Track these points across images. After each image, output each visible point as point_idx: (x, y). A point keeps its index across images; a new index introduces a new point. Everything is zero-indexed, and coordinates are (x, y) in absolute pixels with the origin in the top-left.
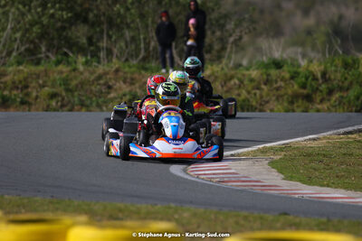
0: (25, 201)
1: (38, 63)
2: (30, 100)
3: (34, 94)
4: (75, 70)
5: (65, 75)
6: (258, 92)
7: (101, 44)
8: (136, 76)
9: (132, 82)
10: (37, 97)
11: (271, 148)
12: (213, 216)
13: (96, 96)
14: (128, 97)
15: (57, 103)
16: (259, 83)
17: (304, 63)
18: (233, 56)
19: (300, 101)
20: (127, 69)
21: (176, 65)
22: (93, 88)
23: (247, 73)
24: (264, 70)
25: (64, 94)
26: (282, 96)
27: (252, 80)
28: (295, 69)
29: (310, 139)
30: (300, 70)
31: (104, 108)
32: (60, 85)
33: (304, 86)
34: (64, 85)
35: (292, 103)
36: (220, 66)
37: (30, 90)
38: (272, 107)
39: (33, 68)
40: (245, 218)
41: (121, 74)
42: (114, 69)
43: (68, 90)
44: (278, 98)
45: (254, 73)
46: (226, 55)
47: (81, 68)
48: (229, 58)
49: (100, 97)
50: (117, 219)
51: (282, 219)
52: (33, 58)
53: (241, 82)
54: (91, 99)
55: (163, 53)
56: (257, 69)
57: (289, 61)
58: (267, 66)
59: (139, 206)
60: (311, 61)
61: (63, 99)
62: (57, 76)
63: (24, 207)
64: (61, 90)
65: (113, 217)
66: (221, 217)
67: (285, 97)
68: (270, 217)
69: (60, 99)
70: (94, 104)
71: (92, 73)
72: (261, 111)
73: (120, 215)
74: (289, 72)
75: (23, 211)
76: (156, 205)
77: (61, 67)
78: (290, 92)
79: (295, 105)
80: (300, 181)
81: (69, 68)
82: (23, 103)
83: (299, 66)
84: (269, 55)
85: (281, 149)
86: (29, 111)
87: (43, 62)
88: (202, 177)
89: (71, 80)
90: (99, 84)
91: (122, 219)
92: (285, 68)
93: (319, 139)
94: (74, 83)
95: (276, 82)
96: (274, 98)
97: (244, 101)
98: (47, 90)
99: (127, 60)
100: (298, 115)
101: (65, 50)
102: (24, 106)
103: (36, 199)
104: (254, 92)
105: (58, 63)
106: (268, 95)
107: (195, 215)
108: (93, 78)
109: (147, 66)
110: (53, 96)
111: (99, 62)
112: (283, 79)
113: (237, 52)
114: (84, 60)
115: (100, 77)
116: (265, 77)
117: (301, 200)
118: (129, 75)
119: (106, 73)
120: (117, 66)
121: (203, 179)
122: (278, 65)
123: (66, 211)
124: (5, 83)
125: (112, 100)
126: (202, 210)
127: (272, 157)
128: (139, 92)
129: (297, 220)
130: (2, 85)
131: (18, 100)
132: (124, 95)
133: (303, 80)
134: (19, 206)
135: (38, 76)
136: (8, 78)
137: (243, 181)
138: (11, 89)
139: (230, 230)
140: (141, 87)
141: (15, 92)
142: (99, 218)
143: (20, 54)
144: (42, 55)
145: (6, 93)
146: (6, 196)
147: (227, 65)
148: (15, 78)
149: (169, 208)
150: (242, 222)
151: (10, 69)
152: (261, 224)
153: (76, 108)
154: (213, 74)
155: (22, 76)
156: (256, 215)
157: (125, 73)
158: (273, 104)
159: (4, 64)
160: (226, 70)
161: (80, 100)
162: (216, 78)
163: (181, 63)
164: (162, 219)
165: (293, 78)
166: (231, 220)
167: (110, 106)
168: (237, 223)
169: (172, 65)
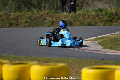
0: (17, 57)
1: (21, 12)
2: (19, 24)
3: (20, 22)
4: (33, 13)
5: (30, 15)
6: (94, 19)
7: (42, 5)
8: (54, 15)
9: (53, 17)
10: (21, 23)
11: (99, 38)
12: (79, 61)
13: (41, 22)
14: (51, 22)
15: (28, 24)
16: (95, 17)
17: (109, 10)
18: (86, 8)
19: (108, 22)
20: (51, 13)
21: (67, 11)
22: (40, 19)
23: (90, 13)
24: (96, 12)
25: (30, 21)
26: (102, 21)
27: (92, 16)
29: (111, 35)
30: (108, 12)
31: (43, 26)
32: (29, 19)
33: (109, 17)
34: (30, 18)
35: (106, 23)
36: (82, 11)
37: (19, 20)
38: (99, 24)
40: (90, 61)
41: (49, 14)
42: (46, 13)
45: (93, 13)
47: (36, 13)
48: (85, 8)
49: (42, 22)
51: (102, 61)
52: (20, 10)
53: (89, 16)
54: (39, 23)
56: (94, 12)
57: (105, 9)
58: (97, 11)
59: (55, 58)
60: (112, 9)
61: (30, 23)
62: (28, 16)
63: (17, 59)
64: (29, 20)
65: (46, 62)
66: (82, 61)
67: (103, 21)
68: (98, 61)
69: (29, 23)
70: (40, 25)
72: (95, 26)
73: (49, 61)
74: (105, 13)
75: (16, 60)
76: (60, 57)
77: (29, 13)
78: (105, 19)
79: (107, 24)
80: (108, 49)
81: (32, 13)
82: (17, 25)
83: (108, 10)
84: (98, 7)
85: (102, 38)
86: (19, 27)
87: (23, 11)
90: (42, 18)
91: (49, 63)
92: (103, 11)
93: (114, 34)
94: (33, 18)
95: (100, 16)
96: (100, 21)
97: (90, 22)
98: (24, 20)
99: (51, 10)
100: (108, 27)
101: (30, 7)
103: (20, 56)
104: (93, 19)
105: (28, 11)
106: (98, 20)
107: (73, 61)
108: (39, 16)
109: (58, 11)
110: (26, 22)
111: (41, 11)
112: (103, 15)
113: (87, 6)
114: (36, 10)
115: (42, 16)
116: (97, 14)
117: (109, 55)
118: (51, 15)
119: (44, 14)
120: (47, 12)
122: (101, 10)
123: (30, 60)
124: (11, 18)
125: (46, 23)
126: (76, 59)
127: (99, 41)
128: (55, 20)
129: (107, 61)
130: (10, 19)
131: (15, 24)
132: (50, 21)
133: (109, 15)
134: (15, 59)
135: (21, 16)
136: (11, 17)
137: (89, 49)
138: (13, 20)
139: (85, 65)
140: (56, 18)
141: (14, 21)
142: (41, 62)
143: (15, 8)
144: (23, 9)
145: (11, 21)
146: (11, 56)
147: (84, 11)
148: (14, 16)
149: (65, 58)
150: (89, 63)
151: (12, 14)
152: (95, 63)
153: (34, 26)
154: (79, 14)
155: (16, 16)
156: (93, 60)
157: (50, 14)
158: (100, 23)
159: (10, 12)
160: (84, 12)
161: (35, 23)
162: (80, 15)
163: (69, 11)
164: (62, 62)
165: (106, 14)
166: (85, 62)
167: (45, 25)
168: (87, 63)
169: (66, 11)
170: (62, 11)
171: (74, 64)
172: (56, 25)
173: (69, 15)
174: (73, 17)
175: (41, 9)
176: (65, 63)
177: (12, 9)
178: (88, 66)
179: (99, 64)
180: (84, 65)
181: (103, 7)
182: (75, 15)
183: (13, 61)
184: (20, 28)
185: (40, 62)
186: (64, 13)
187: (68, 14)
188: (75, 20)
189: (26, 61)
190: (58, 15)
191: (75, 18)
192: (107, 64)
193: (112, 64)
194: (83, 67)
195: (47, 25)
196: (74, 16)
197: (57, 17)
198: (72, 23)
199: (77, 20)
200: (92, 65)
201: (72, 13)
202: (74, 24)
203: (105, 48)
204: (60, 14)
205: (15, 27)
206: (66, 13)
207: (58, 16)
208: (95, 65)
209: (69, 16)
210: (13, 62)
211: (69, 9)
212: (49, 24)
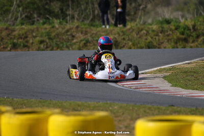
0: (26, 101)
1: (33, 24)
2: (29, 45)
3: (31, 41)
4: (53, 27)
5: (48, 30)
6: (157, 38)
7: (68, 13)
8: (88, 30)
9: (86, 33)
10: (32, 43)
11: (164, 69)
12: (131, 108)
13: (65, 41)
14: (84, 42)
15: (44, 45)
16: (158, 33)
17: (182, 21)
18: (143, 18)
19: (181, 43)
20: (83, 26)
22: (64, 37)
23: (150, 27)
24: (160, 25)
25: (47, 41)
26: (170, 39)
27: (153, 31)
28: (177, 24)
29: (186, 64)
30: (181, 24)
31: (71, 48)
32: (45, 36)
33: (183, 34)
34: (48, 35)
35: (176, 43)
36: (135, 23)
37: (28, 39)
38: (165, 46)
39: (30, 27)
40: (149, 108)
41: (79, 29)
42: (75, 26)
43: (50, 39)
44: (169, 40)
45: (155, 27)
46: (139, 17)
47: (57, 26)
48: (140, 18)
49: (68, 42)
50: (77, 110)
51: (170, 109)
52: (30, 21)
53: (148, 32)
54: (63, 43)
55: (103, 17)
56: (156, 24)
57: (174, 20)
58: (162, 23)
59: (90, 103)
60: (186, 19)
61: (47, 44)
62: (43, 31)
63: (25, 105)
64: (46, 38)
65: (74, 110)
66: (136, 109)
67: (173, 40)
68: (163, 108)
69: (45, 43)
70: (65, 46)
71: (63, 29)
72: (159, 48)
73: (79, 108)
74: (174, 26)
75: (24, 107)
76: (99, 102)
77: (45, 26)
78: (175, 37)
79: (178, 44)
80: (181, 87)
81: (50, 26)
82: (25, 46)
83: (180, 22)
84: (163, 17)
85: (170, 69)
86: (28, 51)
87: (35, 23)
88: (125, 86)
89: (51, 33)
90: (67, 35)
91: (80, 111)
92: (172, 23)
93: (191, 63)
94: (53, 34)
95: (167, 31)
96: (166, 41)
97: (149, 42)
98: (38, 39)
99: (83, 21)
100: (180, 50)
101: (48, 16)
102: (26, 48)
103: (31, 100)
104: (154, 37)
105: (44, 23)
106: (162, 39)
107: (121, 107)
108: (64, 31)
109: (94, 24)
110: (41, 42)
111: (67, 22)
112: (171, 30)
113: (145, 15)
114: (59, 21)
115: (68, 31)
116: (161, 29)
117: (181, 98)
118: (84, 30)
119: (71, 29)
120: (77, 24)
121: (126, 87)
122: (168, 22)
123: (48, 107)
124: (15, 35)
125: (75, 44)
126: (125, 105)
127: (165, 74)
128: (90, 39)
129: (179, 109)
130: (13, 37)
131: (22, 45)
132: (81, 41)
133: (182, 30)
134: (22, 104)
135: (33, 31)
136: (16, 33)
137: (149, 88)
138: (18, 39)
139: (141, 115)
140: (91, 36)
141: (20, 40)
142: (67, 110)
143: (22, 19)
144: (36, 19)
145: (15, 41)
146: (15, 99)
147: (139, 22)
148: (20, 32)
149: (107, 104)
150: (148, 111)
151: (17, 27)
152: (159, 112)
153: (55, 48)
154: (131, 28)
155: (23, 31)
156: (155, 106)
157: (82, 28)
158: (166, 44)
159: (14, 25)
160: (139, 25)
161: (56, 44)
162: (133, 30)
163: (113, 22)
164: (102, 110)
165: (176, 29)
166: (142, 110)
167: (74, 47)
168: (145, 111)
169: (108, 23)
170: (101, 24)
171: (123, 114)
172: (92, 48)
173: (114, 30)
174: (121, 34)
175: (67, 20)
176: (106, 110)
177: (16, 19)
178: (147, 116)
179: (164, 114)
180: (139, 115)
181: (172, 17)
182: (125, 29)
183: (19, 108)
184: (30, 52)
185: (65, 111)
186: (106, 27)
187: (112, 28)
188: (124, 39)
189: (41, 107)
190: (94, 30)
191: (124, 34)
192: (179, 113)
193: (186, 114)
194: (138, 118)
195: (77, 46)
196: (122, 32)
197: (93, 34)
198: (119, 43)
199: (127, 39)
200: (153, 115)
201: (119, 26)
202: (122, 46)
203: (176, 86)
204: (99, 29)
205: (22, 51)
206: (109, 27)
207: (95, 32)
208: (157, 115)
209: (113, 32)
210: (18, 110)
211: (114, 20)
212: (79, 45)
